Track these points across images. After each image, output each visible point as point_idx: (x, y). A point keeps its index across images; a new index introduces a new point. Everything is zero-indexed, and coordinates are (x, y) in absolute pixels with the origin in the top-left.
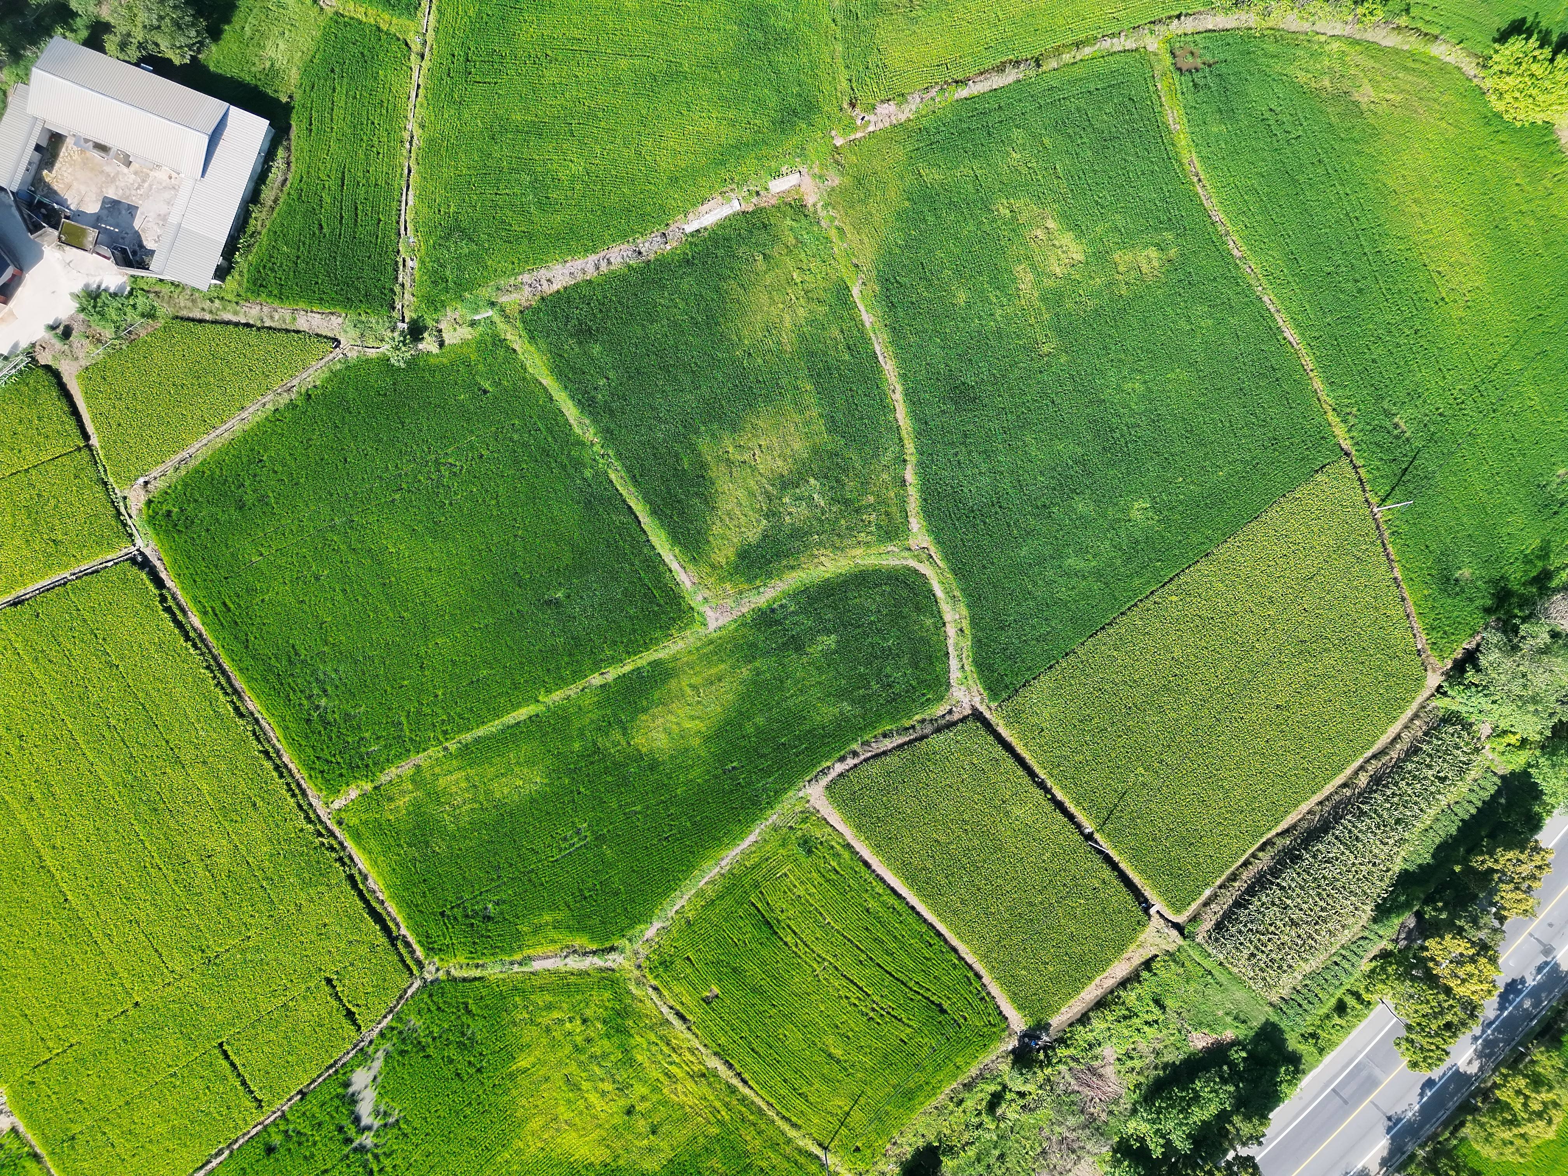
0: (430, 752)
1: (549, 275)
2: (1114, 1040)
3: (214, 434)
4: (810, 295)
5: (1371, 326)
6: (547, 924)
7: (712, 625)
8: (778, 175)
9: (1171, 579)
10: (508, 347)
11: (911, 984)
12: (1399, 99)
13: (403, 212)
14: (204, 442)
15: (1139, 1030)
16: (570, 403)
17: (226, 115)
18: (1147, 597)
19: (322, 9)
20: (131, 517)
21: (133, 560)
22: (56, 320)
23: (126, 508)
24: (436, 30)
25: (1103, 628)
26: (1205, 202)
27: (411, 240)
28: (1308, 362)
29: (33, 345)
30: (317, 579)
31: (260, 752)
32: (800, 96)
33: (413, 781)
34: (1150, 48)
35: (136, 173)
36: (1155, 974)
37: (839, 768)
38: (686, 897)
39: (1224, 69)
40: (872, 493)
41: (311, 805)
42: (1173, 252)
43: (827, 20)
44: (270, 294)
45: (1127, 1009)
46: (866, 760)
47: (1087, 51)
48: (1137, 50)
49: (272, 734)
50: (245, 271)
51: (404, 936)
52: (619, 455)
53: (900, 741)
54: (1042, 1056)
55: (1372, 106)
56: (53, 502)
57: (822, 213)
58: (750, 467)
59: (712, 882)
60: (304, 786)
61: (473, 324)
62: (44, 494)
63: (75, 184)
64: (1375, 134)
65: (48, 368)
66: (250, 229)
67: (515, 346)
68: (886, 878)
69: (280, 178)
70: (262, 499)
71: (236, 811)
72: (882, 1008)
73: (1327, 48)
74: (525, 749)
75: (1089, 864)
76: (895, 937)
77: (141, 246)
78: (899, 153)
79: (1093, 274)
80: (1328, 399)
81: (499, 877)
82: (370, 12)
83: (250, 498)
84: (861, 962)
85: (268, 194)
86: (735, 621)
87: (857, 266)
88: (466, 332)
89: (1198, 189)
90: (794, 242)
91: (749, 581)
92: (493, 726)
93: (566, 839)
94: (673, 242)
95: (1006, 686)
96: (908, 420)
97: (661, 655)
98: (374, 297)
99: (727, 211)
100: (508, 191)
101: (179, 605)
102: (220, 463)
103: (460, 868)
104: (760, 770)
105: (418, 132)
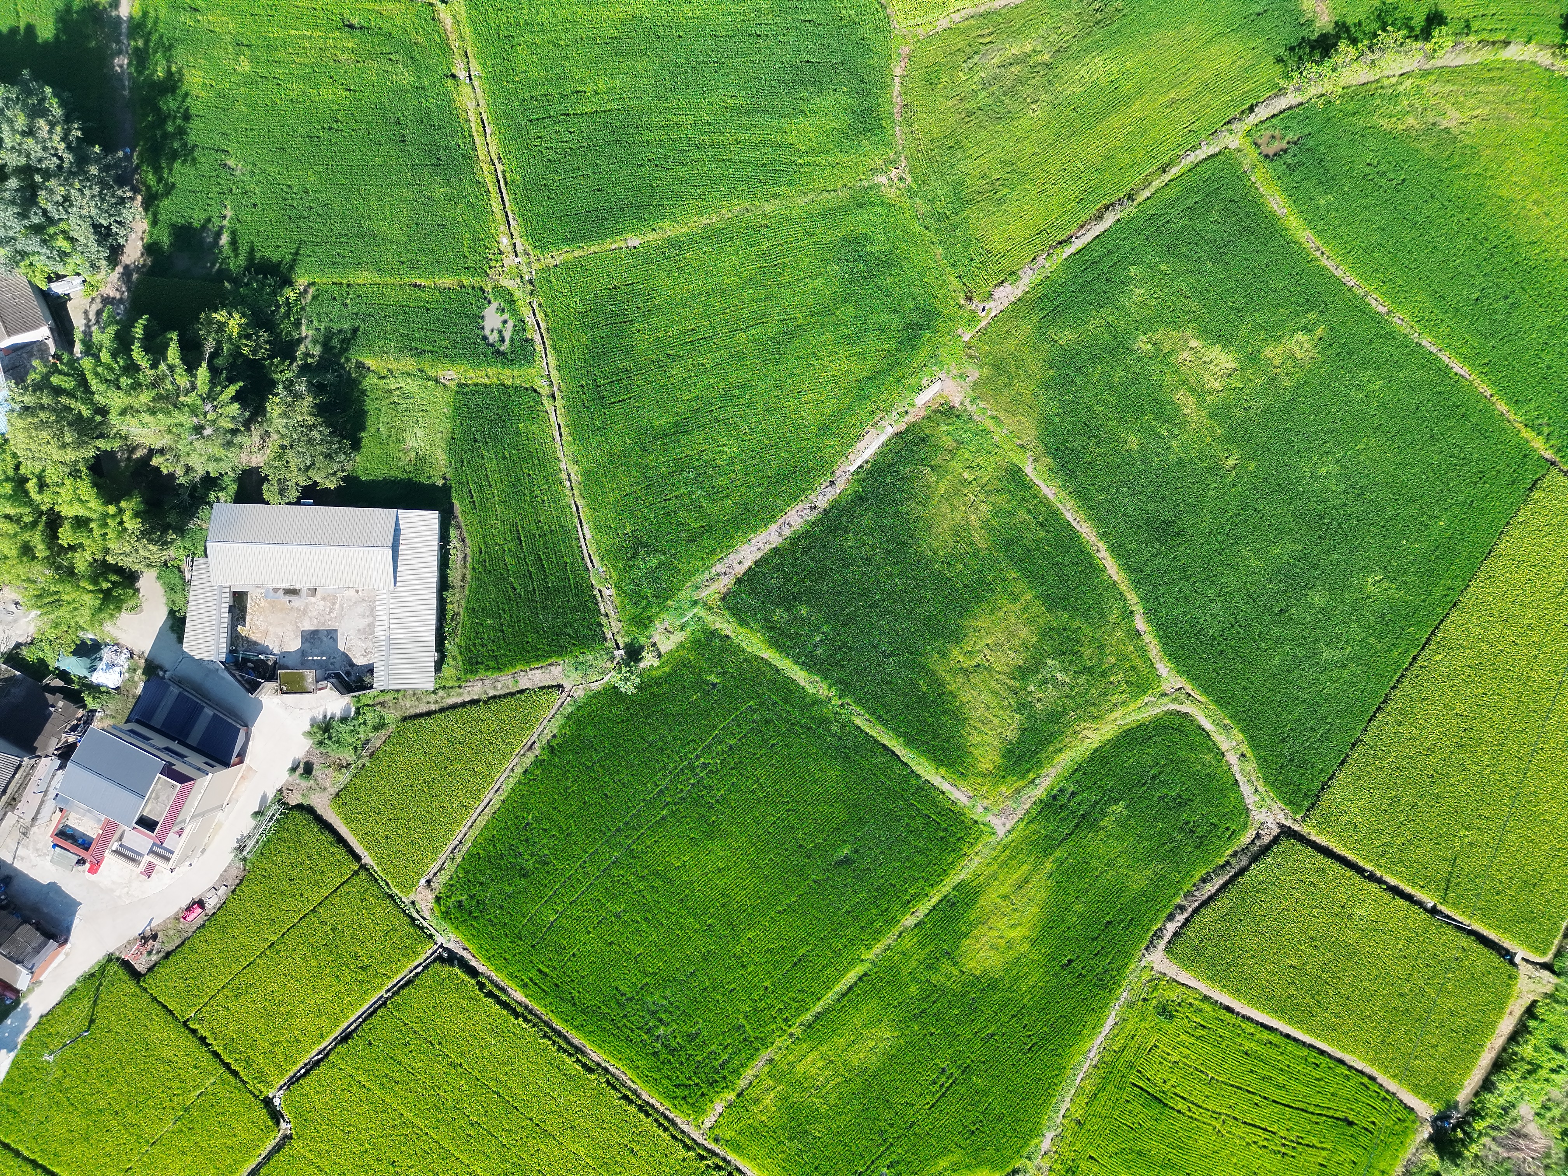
0: (778, 1042)
1: (739, 558)
2: (1527, 1098)
4: (987, 488)
5: (1534, 336)
7: (1001, 831)
8: (921, 389)
9: (1428, 639)
10: (719, 636)
11: (1311, 1109)
12: (1486, 111)
13: (584, 547)
14: (469, 824)
15: (1547, 1080)
16: (796, 668)
18: (1411, 664)
19: (444, 385)
20: (425, 919)
21: (440, 958)
22: (294, 760)
23: (418, 912)
24: (559, 368)
25: (1379, 708)
26: (1335, 272)
28: (1485, 389)
29: (280, 791)
30: (618, 916)
31: (620, 1098)
32: (918, 308)
33: (772, 1077)
34: (1232, 146)
35: (323, 599)
36: (1543, 1021)
37: (1172, 927)
38: (1068, 1099)
39: (1311, 143)
40: (1111, 653)
41: (683, 1132)
42: (1320, 331)
43: (919, 229)
44: (488, 668)
45: (1529, 1063)
46: (1196, 911)
47: (1174, 172)
48: (1220, 152)
49: (624, 1078)
50: (457, 654)
52: (859, 701)
53: (1221, 881)
54: (1460, 1134)
55: (1463, 128)
56: (348, 932)
57: (972, 409)
58: (986, 668)
59: (1088, 1076)
60: (671, 1116)
61: (683, 627)
62: (338, 926)
63: (270, 629)
64: (1475, 152)
65: (300, 807)
66: (451, 615)
67: (727, 632)
68: (1252, 1016)
69: (460, 556)
70: (543, 861)
71: (616, 1163)
72: (1292, 1141)
73: (1401, 88)
74: (867, 1010)
75: (1445, 937)
76: (1281, 1070)
77: (352, 665)
78: (1027, 328)
79: (1251, 377)
80: (1518, 418)
81: (885, 1140)
82: (490, 372)
83: (530, 863)
84: (1256, 1104)
85: (454, 577)
86: (1022, 820)
87: (1022, 446)
89: (1324, 262)
90: (955, 445)
91: (1023, 777)
92: (828, 999)
93: (935, 1083)
94: (841, 485)
95: (1305, 794)
96: (1122, 574)
97: (962, 876)
98: (584, 637)
99: (883, 438)
100: (675, 494)
101: (497, 986)
102: (492, 840)
103: (845, 1145)
104: (1096, 955)
105: (573, 469)
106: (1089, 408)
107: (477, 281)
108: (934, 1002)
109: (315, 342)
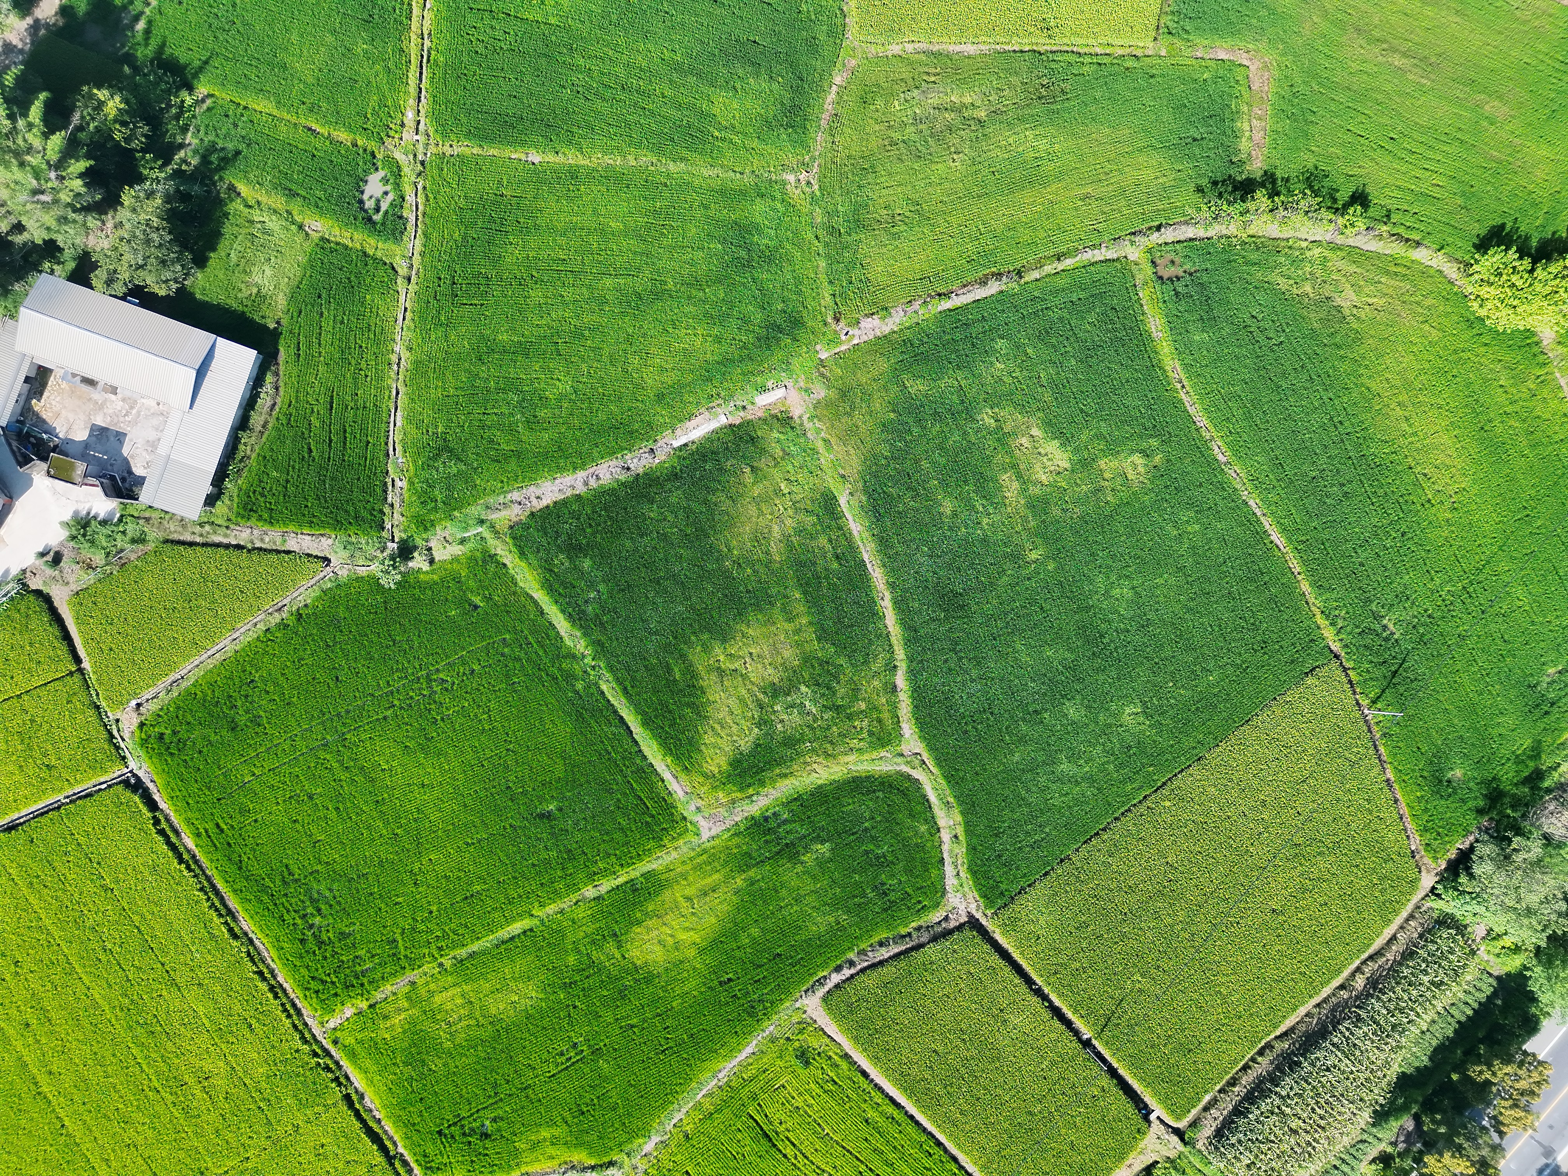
0: (426, 968)
1: (539, 492)
3: (206, 656)
4: (798, 505)
5: (1357, 530)
6: (545, 1140)
7: (705, 835)
8: (764, 389)
9: (1164, 784)
10: (498, 562)
12: (1381, 302)
13: (391, 433)
14: (196, 663)
16: (561, 616)
17: (213, 346)
18: (1140, 802)
19: (307, 234)
20: (123, 740)
21: (126, 783)
22: (46, 546)
23: (119, 731)
24: (422, 254)
25: (1097, 834)
26: (1189, 408)
27: (400, 460)
28: (1295, 565)
29: (24, 571)
30: (311, 797)
32: (785, 312)
33: (408, 998)
34: (1131, 257)
35: (123, 400)
37: (836, 978)
38: (684, 1110)
39: (1205, 278)
40: (864, 699)
41: (306, 1024)
42: (1157, 459)
43: (810, 236)
44: (260, 519)
46: (863, 970)
47: (1068, 263)
48: (1118, 259)
49: (266, 954)
51: (402, 1155)
52: (611, 668)
53: (897, 950)
55: (1355, 311)
56: (46, 727)
57: (808, 425)
58: (742, 675)
59: (710, 1095)
60: (299, 1005)
61: (463, 541)
62: (37, 719)
63: (64, 413)
64: (1358, 338)
65: (38, 593)
66: (239, 455)
67: (505, 561)
68: (885, 1087)
69: (269, 404)
70: (256, 721)
71: (231, 1032)
73: (1308, 254)
74: (521, 964)
75: (1088, 1072)
76: (895, 1147)
77: (130, 472)
78: (883, 365)
79: (1078, 481)
80: (1317, 602)
81: (496, 1094)
82: (356, 236)
83: (242, 719)
85: (256, 419)
86: (729, 830)
87: (843, 476)
88: (457, 550)
89: (1182, 395)
90: (781, 454)
91: (741, 790)
92: (486, 942)
93: (562, 1054)
94: (661, 456)
95: (1002, 893)
96: (897, 627)
97: (654, 866)
98: (363, 519)
99: (714, 425)
100: (495, 411)
101: (172, 827)
102: (212, 685)
103: (457, 1086)
104: (756, 982)
105: (405, 355)
106: (917, 461)
107: (372, 145)
108: (588, 977)
109: (195, 152)
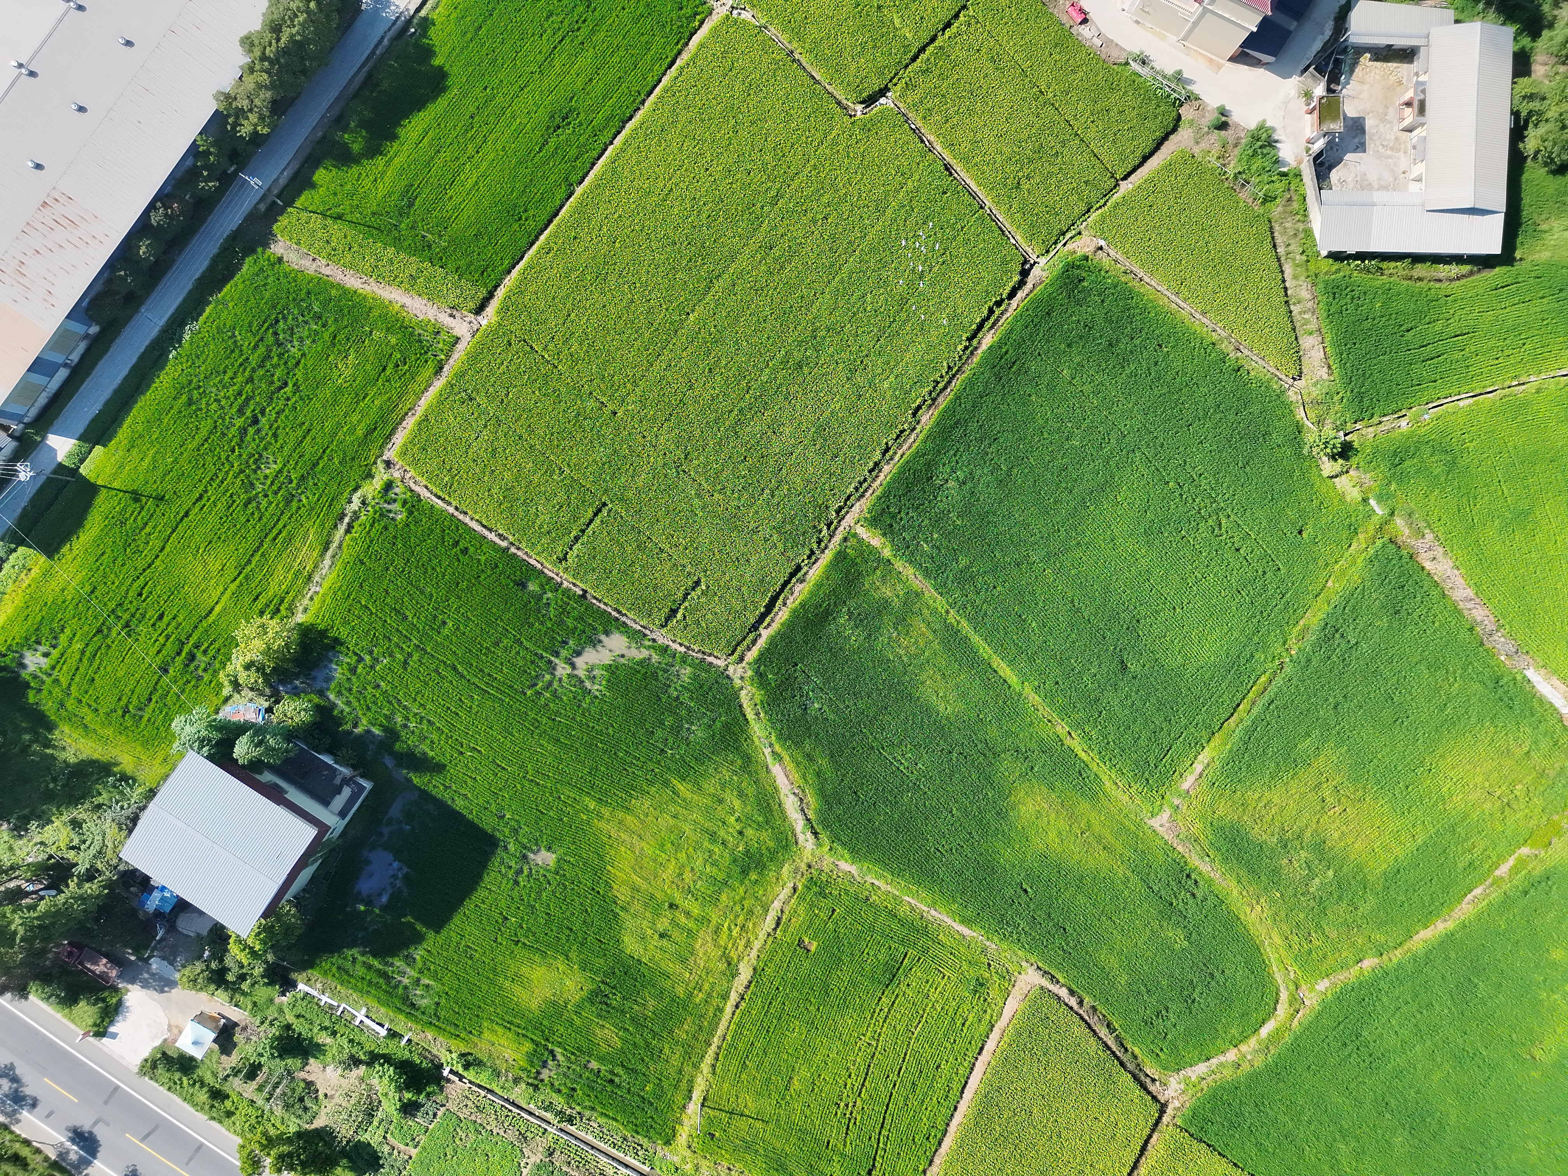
0: (940, 599)
1: (1438, 557)
3: (1170, 295)
6: (819, 765)
10: (1351, 539)
11: (884, 1132)
13: (1451, 399)
14: (1160, 288)
16: (1320, 616)
17: (1497, 212)
20: (1064, 245)
22: (1230, 111)
23: (1071, 238)
27: (1426, 416)
29: (1197, 99)
31: (887, 444)
33: (907, 594)
35: (1397, 139)
37: (1063, 993)
38: (889, 888)
41: (852, 507)
44: (1327, 304)
46: (1081, 1017)
50: (1343, 274)
51: (760, 636)
53: (1111, 1042)
60: (868, 494)
61: (1364, 500)
63: (1367, 87)
65: (1179, 117)
66: (1384, 265)
67: (1355, 545)
68: (975, 1072)
69: (1441, 275)
72: (851, 1113)
84: (888, 1076)
85: (1421, 270)
86: (1166, 843)
88: (1353, 496)
91: (1212, 845)
92: (985, 649)
94: (1511, 662)
95: (1202, 1128)
96: (1422, 944)
97: (1108, 784)
101: (997, 321)
102: (1145, 310)
104: (1032, 916)
